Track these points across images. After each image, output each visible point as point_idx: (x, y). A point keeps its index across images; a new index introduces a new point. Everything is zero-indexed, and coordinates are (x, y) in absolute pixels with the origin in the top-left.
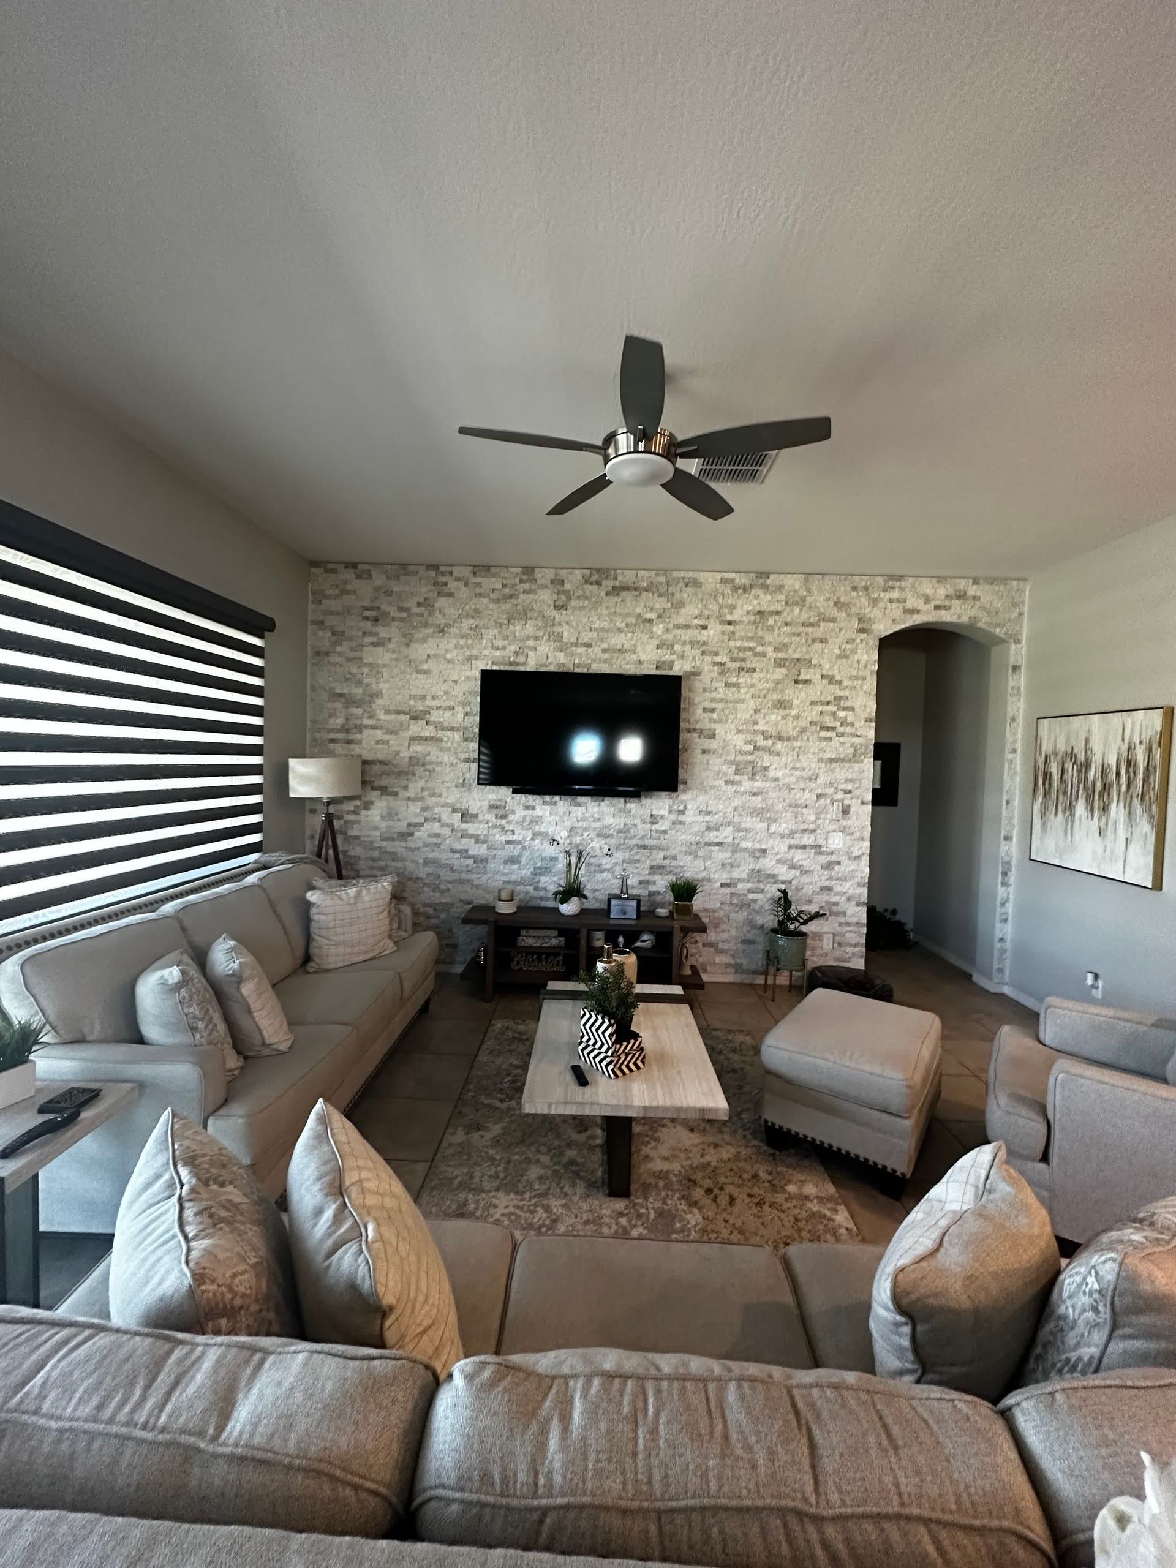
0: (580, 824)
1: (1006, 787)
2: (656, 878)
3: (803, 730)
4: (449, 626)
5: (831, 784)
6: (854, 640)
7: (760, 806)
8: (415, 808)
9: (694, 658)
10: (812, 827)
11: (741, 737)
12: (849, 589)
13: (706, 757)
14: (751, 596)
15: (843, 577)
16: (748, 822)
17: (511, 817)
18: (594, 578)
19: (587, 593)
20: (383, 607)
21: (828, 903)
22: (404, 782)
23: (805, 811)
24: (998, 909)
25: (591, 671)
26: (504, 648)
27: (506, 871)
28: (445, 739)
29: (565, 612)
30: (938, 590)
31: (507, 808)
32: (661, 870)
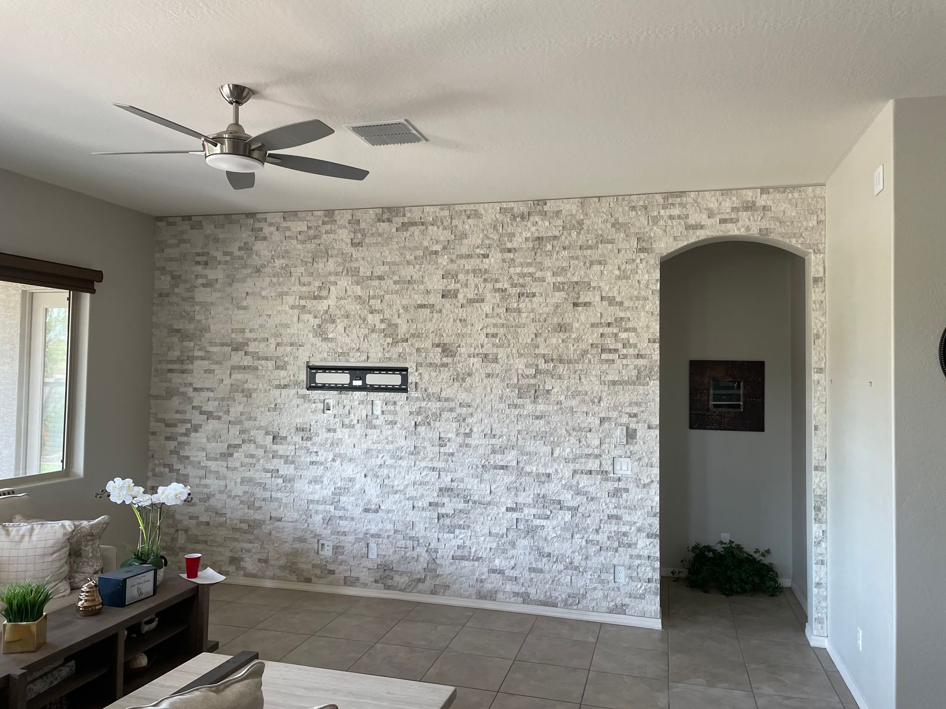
0: (375, 446)
2: (445, 500)
3: (585, 353)
4: (263, 266)
5: (615, 408)
6: (634, 260)
7: (543, 429)
8: (235, 431)
9: (476, 286)
10: (596, 451)
11: (524, 361)
12: (627, 208)
14: (529, 224)
15: (620, 198)
16: (531, 446)
17: (315, 439)
18: (385, 216)
19: (380, 230)
20: (210, 252)
21: (616, 532)
22: (226, 408)
23: (588, 435)
26: (309, 284)
27: (310, 490)
28: (260, 368)
29: (361, 248)
30: (723, 203)
31: (312, 431)
32: (450, 493)
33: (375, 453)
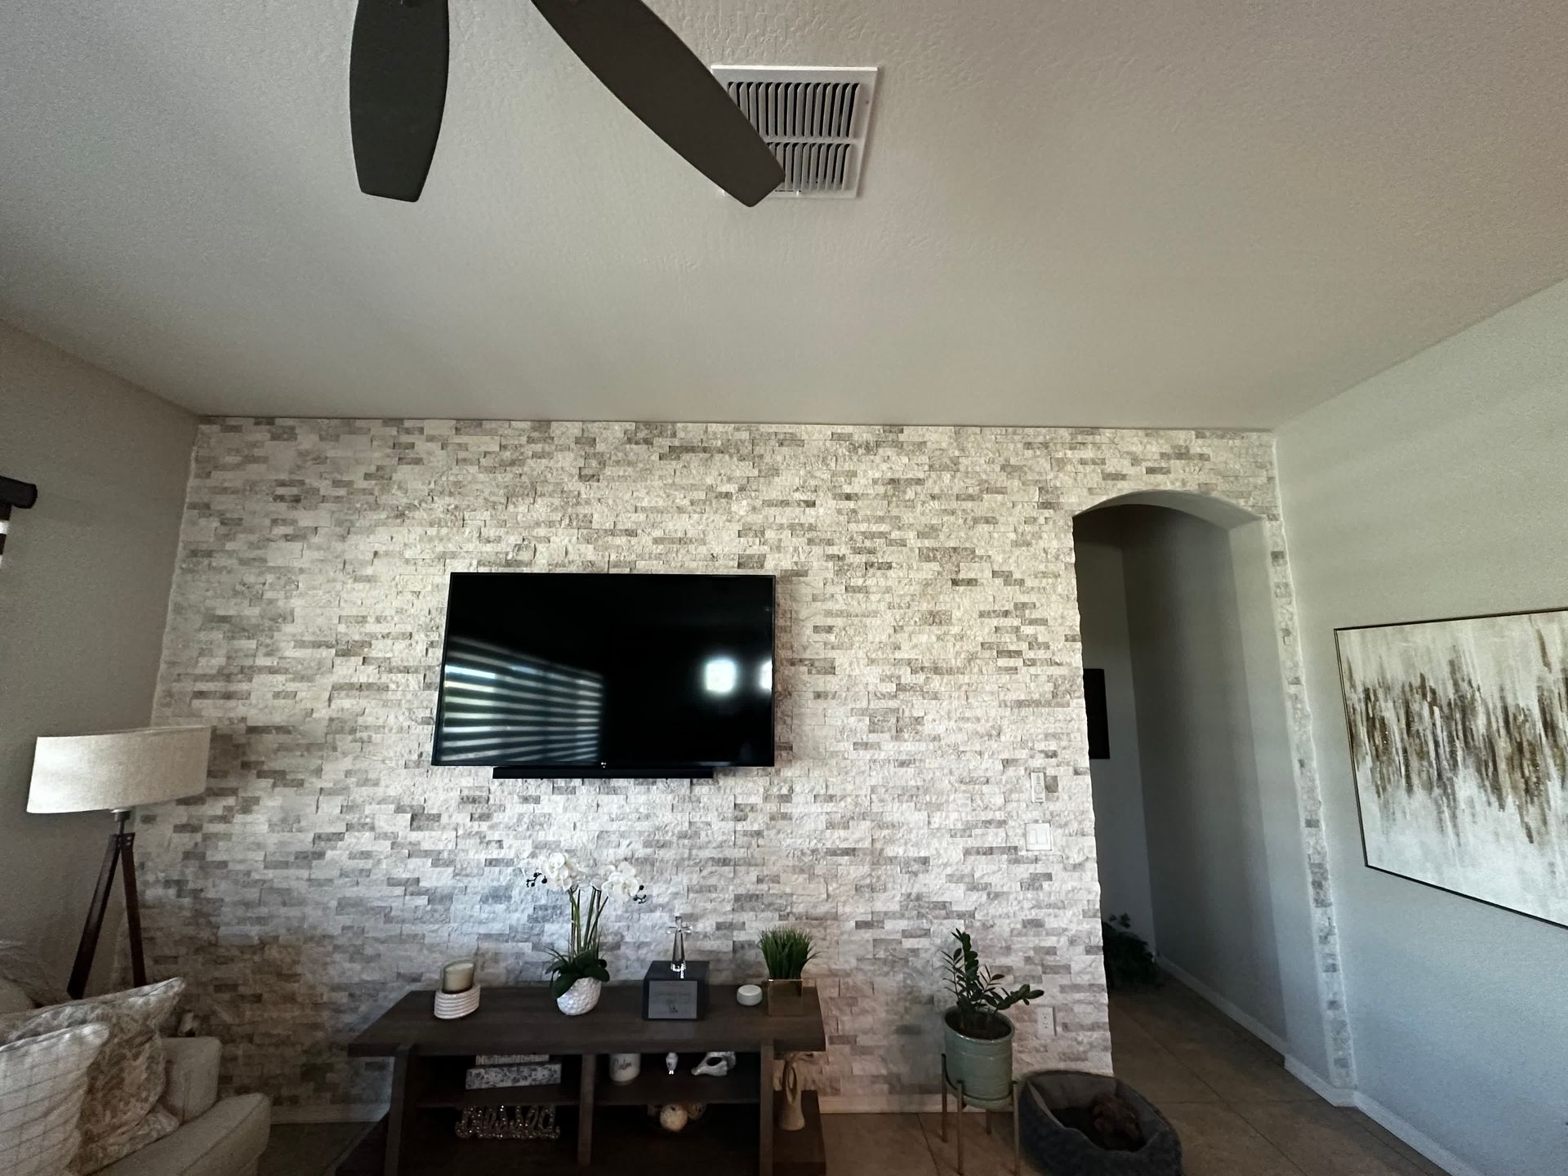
0: (614, 826)
1: (1295, 739)
2: (746, 917)
3: (972, 658)
4: (411, 507)
5: (1023, 743)
6: (1035, 519)
7: (912, 783)
8: (331, 807)
9: (796, 549)
10: (1000, 816)
11: (876, 670)
12: (1020, 446)
13: (821, 704)
14: (878, 459)
15: (1010, 430)
16: (894, 812)
17: (497, 817)
18: (641, 435)
19: (632, 457)
20: (307, 481)
21: (1037, 949)
22: (315, 763)
23: (985, 789)
24: (1317, 946)
25: (635, 572)
26: (498, 540)
27: (484, 916)
28: (393, 686)
29: (595, 484)
30: (1148, 446)
31: (491, 802)
32: (754, 903)
33: (614, 838)
